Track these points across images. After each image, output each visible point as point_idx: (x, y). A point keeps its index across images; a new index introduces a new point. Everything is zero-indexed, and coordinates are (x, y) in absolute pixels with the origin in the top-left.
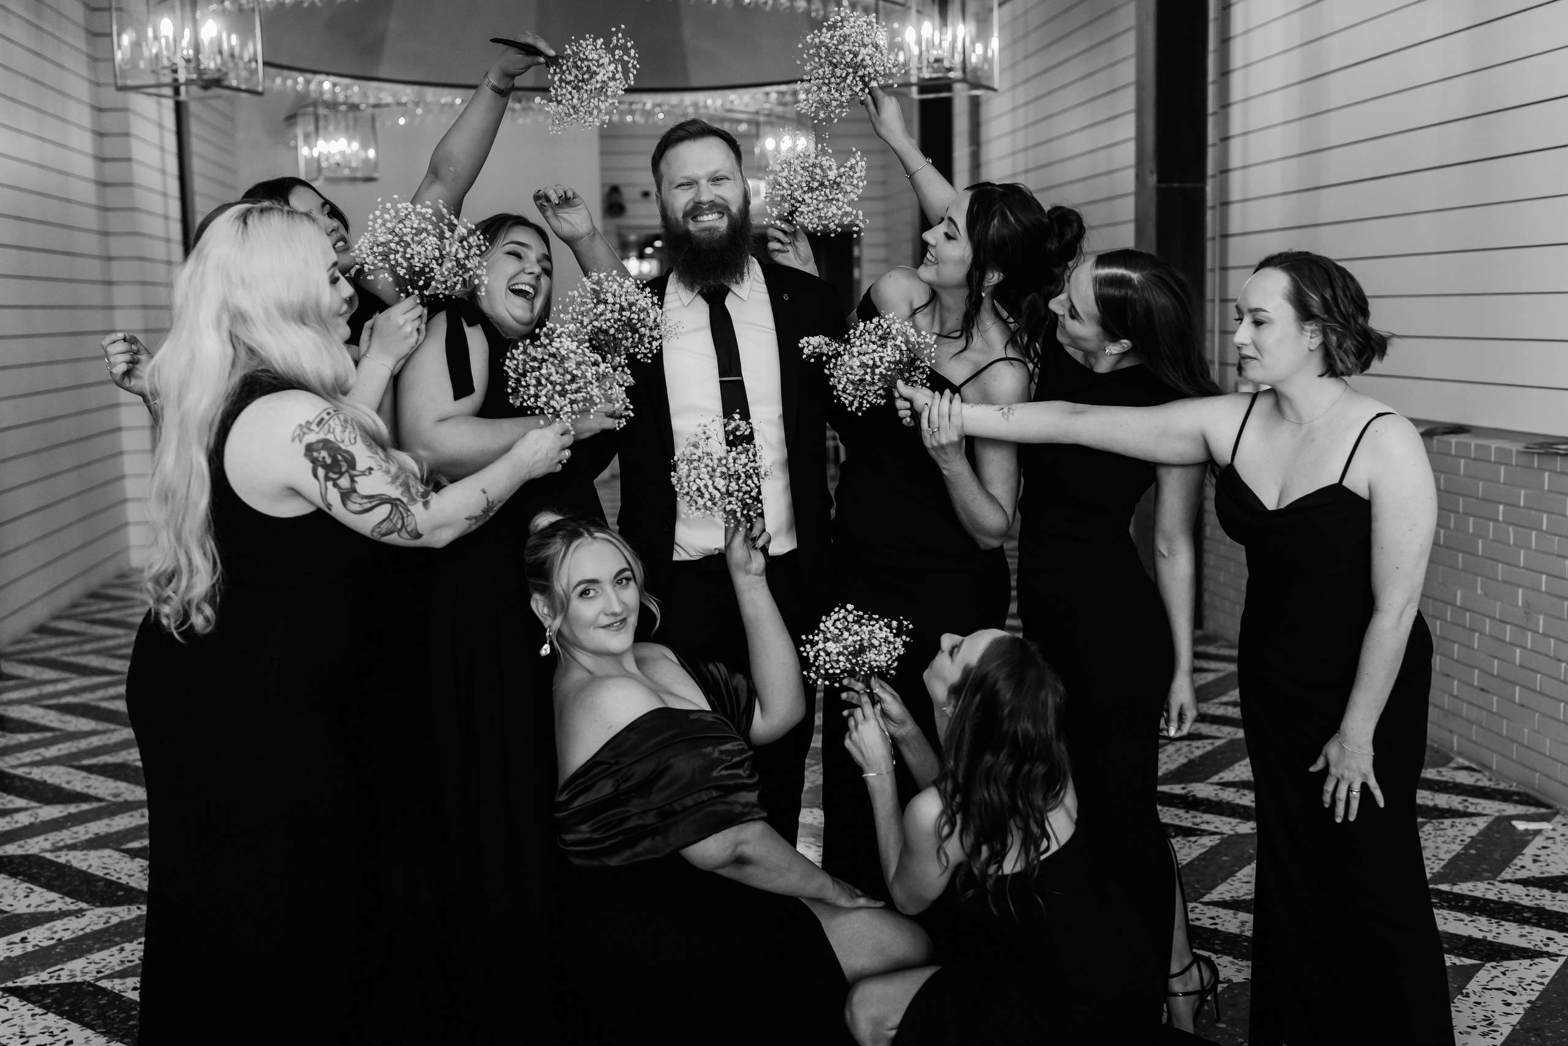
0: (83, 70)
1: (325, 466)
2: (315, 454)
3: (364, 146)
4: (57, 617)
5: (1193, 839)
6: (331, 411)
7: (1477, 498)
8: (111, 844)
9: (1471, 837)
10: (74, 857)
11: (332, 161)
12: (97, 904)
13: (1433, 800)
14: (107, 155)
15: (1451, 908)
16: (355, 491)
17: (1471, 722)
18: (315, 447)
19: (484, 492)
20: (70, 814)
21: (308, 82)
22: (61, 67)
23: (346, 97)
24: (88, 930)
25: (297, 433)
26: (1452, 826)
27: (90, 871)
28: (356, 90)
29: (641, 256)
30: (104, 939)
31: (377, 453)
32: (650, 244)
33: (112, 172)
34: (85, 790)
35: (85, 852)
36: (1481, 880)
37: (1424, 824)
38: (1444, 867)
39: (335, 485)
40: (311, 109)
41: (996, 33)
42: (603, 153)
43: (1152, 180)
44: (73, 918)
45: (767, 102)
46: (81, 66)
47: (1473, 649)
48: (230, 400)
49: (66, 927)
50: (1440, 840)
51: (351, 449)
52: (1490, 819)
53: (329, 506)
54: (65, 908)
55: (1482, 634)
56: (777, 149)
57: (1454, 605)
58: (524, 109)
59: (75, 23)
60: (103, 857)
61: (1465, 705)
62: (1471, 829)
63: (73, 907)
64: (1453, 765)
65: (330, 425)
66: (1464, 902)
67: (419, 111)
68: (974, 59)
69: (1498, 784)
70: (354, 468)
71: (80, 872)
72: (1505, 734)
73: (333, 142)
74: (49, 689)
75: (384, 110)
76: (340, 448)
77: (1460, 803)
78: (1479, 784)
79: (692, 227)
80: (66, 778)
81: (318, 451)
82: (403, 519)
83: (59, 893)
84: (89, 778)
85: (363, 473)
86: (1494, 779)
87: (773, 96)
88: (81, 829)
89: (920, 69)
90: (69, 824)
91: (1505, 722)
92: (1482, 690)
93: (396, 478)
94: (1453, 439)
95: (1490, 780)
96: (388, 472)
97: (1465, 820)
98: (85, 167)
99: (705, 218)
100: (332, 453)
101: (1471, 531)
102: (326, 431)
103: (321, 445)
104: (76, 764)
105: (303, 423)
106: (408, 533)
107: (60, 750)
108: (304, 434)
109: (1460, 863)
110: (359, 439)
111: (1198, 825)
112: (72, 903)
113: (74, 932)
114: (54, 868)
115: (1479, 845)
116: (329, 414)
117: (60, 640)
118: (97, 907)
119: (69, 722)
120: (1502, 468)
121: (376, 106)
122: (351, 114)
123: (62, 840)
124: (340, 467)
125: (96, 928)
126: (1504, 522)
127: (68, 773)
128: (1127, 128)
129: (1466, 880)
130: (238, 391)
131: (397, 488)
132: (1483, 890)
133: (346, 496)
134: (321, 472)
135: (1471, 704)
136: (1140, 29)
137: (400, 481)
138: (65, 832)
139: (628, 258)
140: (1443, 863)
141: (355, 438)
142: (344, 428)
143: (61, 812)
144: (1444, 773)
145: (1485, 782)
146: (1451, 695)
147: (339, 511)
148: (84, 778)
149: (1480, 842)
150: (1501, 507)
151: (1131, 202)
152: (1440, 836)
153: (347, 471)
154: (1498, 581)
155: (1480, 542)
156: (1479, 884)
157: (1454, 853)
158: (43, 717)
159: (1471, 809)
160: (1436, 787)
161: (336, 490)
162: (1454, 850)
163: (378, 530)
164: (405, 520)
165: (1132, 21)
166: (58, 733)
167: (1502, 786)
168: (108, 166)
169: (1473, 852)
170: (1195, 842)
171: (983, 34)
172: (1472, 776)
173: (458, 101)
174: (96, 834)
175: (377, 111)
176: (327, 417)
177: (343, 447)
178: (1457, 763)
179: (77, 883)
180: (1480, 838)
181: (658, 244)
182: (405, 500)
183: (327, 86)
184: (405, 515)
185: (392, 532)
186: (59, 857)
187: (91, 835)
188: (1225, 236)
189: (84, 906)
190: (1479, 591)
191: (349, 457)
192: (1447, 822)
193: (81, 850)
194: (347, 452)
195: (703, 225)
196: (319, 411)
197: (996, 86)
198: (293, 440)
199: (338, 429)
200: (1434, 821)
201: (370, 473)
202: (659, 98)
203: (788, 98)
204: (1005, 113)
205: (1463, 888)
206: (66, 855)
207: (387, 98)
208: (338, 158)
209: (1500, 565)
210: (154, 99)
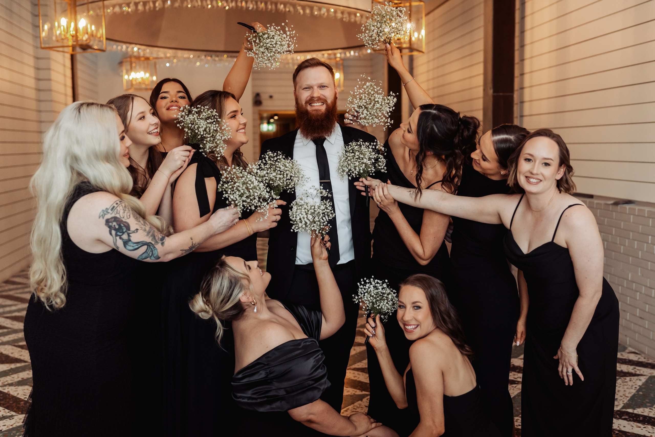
0: (31, 41)
1: (115, 229)
2: (110, 224)
3: (152, 75)
4: (14, 276)
5: (514, 385)
6: (118, 202)
7: (638, 233)
8: (28, 383)
9: (639, 386)
10: (11, 390)
11: (138, 82)
12: (20, 413)
13: (620, 368)
14: (41, 78)
15: (634, 421)
16: (130, 240)
17: (635, 332)
18: (110, 220)
19: (192, 239)
20: (12, 369)
21: (127, 48)
22: (21, 40)
23: (144, 54)
24: (14, 426)
25: (101, 214)
26: (630, 381)
27: (18, 396)
28: (148, 51)
29: (269, 123)
30: (21, 430)
31: (140, 222)
32: (272, 117)
33: (43, 85)
34: (19, 357)
35: (16, 387)
36: (646, 407)
37: (618, 379)
38: (629, 401)
39: (120, 238)
40: (129, 59)
41: (424, 28)
43: (491, 92)
44: (8, 420)
45: (323, 58)
46: (30, 40)
47: (636, 299)
48: (69, 198)
49: (4, 424)
50: (626, 387)
51: (128, 221)
52: (647, 377)
53: (118, 247)
54: (5, 415)
55: (641, 293)
57: (627, 279)
58: (219, 60)
59: (29, 22)
60: (24, 390)
61: (632, 324)
62: (639, 382)
63: (8, 414)
64: (627, 351)
65: (117, 210)
66: (640, 418)
67: (175, 61)
68: (413, 39)
69: (648, 360)
70: (129, 230)
71: (13, 397)
72: (651, 338)
73: (138, 73)
74: (8, 309)
75: (160, 60)
76: (122, 221)
77: (632, 369)
78: (640, 360)
79: (309, 108)
80: (11, 351)
81: (112, 222)
82: (152, 251)
83: (3, 407)
84: (21, 351)
85: (134, 232)
86: (646, 358)
88: (15, 376)
90: (11, 373)
91: (651, 333)
92: (641, 318)
93: (149, 233)
94: (628, 206)
95: (645, 358)
96: (145, 230)
97: (636, 378)
98: (31, 83)
99: (315, 104)
100: (119, 223)
101: (636, 247)
102: (116, 213)
103: (113, 219)
104: (16, 344)
105: (104, 209)
106: (154, 257)
107: (10, 338)
108: (105, 214)
109: (636, 398)
110: (131, 215)
111: (516, 379)
112: (8, 412)
113: (8, 427)
114: (2, 395)
115: (643, 390)
116: (117, 204)
117: (15, 286)
118: (20, 414)
119: (15, 325)
120: (651, 220)
121: (157, 58)
122: (146, 62)
123: (7, 381)
124: (123, 229)
125: (18, 425)
126: (651, 243)
127: (13, 349)
128: (480, 69)
129: (639, 407)
130: (73, 193)
131: (150, 238)
132: (648, 412)
133: (125, 243)
134: (113, 232)
135: (636, 324)
136: (485, 26)
137: (151, 234)
138: (8, 377)
139: (263, 123)
140: (628, 399)
141: (130, 216)
142: (124, 211)
143: (7, 367)
144: (624, 355)
145: (642, 360)
146: (626, 320)
147: (122, 249)
148: (19, 351)
149: (644, 388)
150: (650, 237)
151: (481, 101)
152: (625, 385)
153: (126, 231)
154: (648, 270)
155: (640, 253)
156: (645, 409)
157: (633, 394)
158: (4, 322)
159: (638, 372)
160: (621, 362)
161: (121, 240)
162: (632, 392)
163: (141, 257)
164: (153, 251)
165: (482, 23)
166: (10, 330)
167: (650, 361)
168: (41, 83)
169: (641, 393)
170: (515, 387)
171: (418, 28)
172: (636, 356)
173: (192, 56)
174: (22, 378)
175: (157, 60)
176: (116, 206)
177: (124, 220)
178: (629, 350)
179: (11, 402)
180: (643, 386)
181: (276, 118)
182: (153, 243)
183: (135, 49)
184: (153, 250)
185: (147, 258)
186: (5, 389)
187: (20, 379)
188: (522, 116)
189: (13, 413)
190: (639, 274)
191: (126, 225)
192: (628, 379)
193: (15, 386)
194: (125, 222)
195: (314, 108)
196: (112, 203)
197: (424, 50)
198: (99, 217)
199: (122, 212)
200: (622, 378)
201: (137, 232)
203: (332, 56)
204: (425, 63)
205: (639, 411)
206: (8, 388)
207: (161, 55)
208: (140, 80)
209: (649, 263)
210: (62, 53)
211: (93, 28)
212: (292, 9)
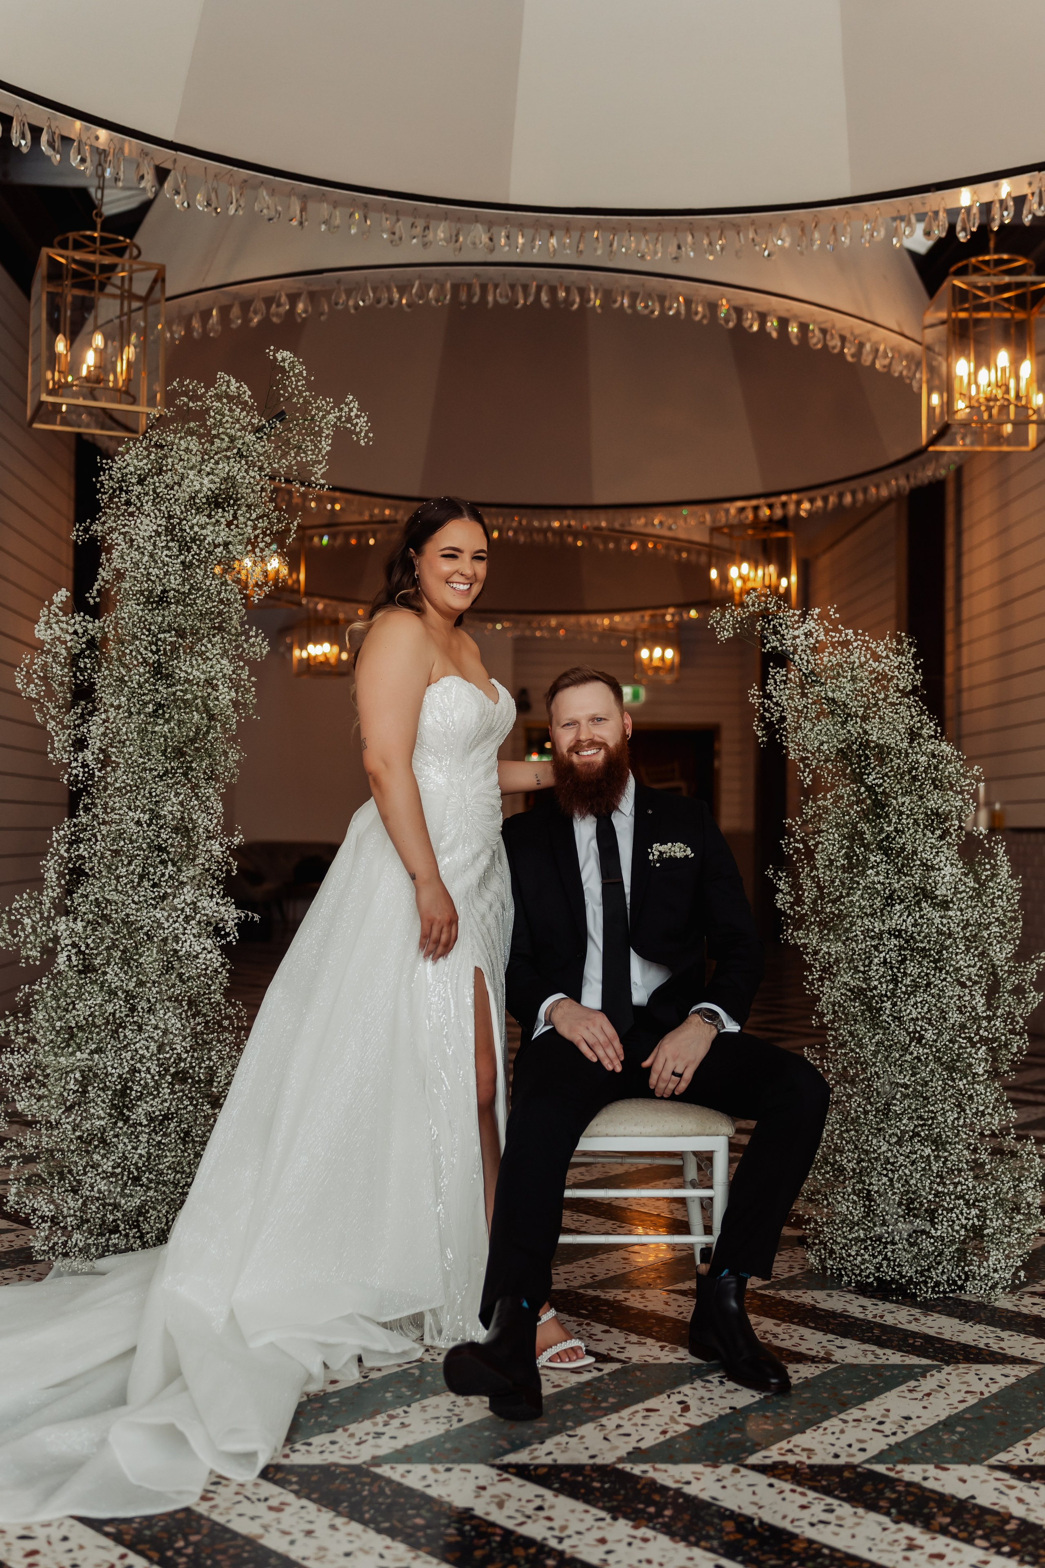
3: (341, 650)
11: (317, 660)
23: (334, 614)
40: (306, 623)
45: (642, 622)
56: (651, 658)
73: (319, 646)
79: (575, 758)
87: (647, 618)
99: (585, 753)
122: (332, 627)
171: (784, 572)
195: (584, 760)
202: (562, 618)
203: (658, 619)
208: (322, 659)
211: (286, 571)
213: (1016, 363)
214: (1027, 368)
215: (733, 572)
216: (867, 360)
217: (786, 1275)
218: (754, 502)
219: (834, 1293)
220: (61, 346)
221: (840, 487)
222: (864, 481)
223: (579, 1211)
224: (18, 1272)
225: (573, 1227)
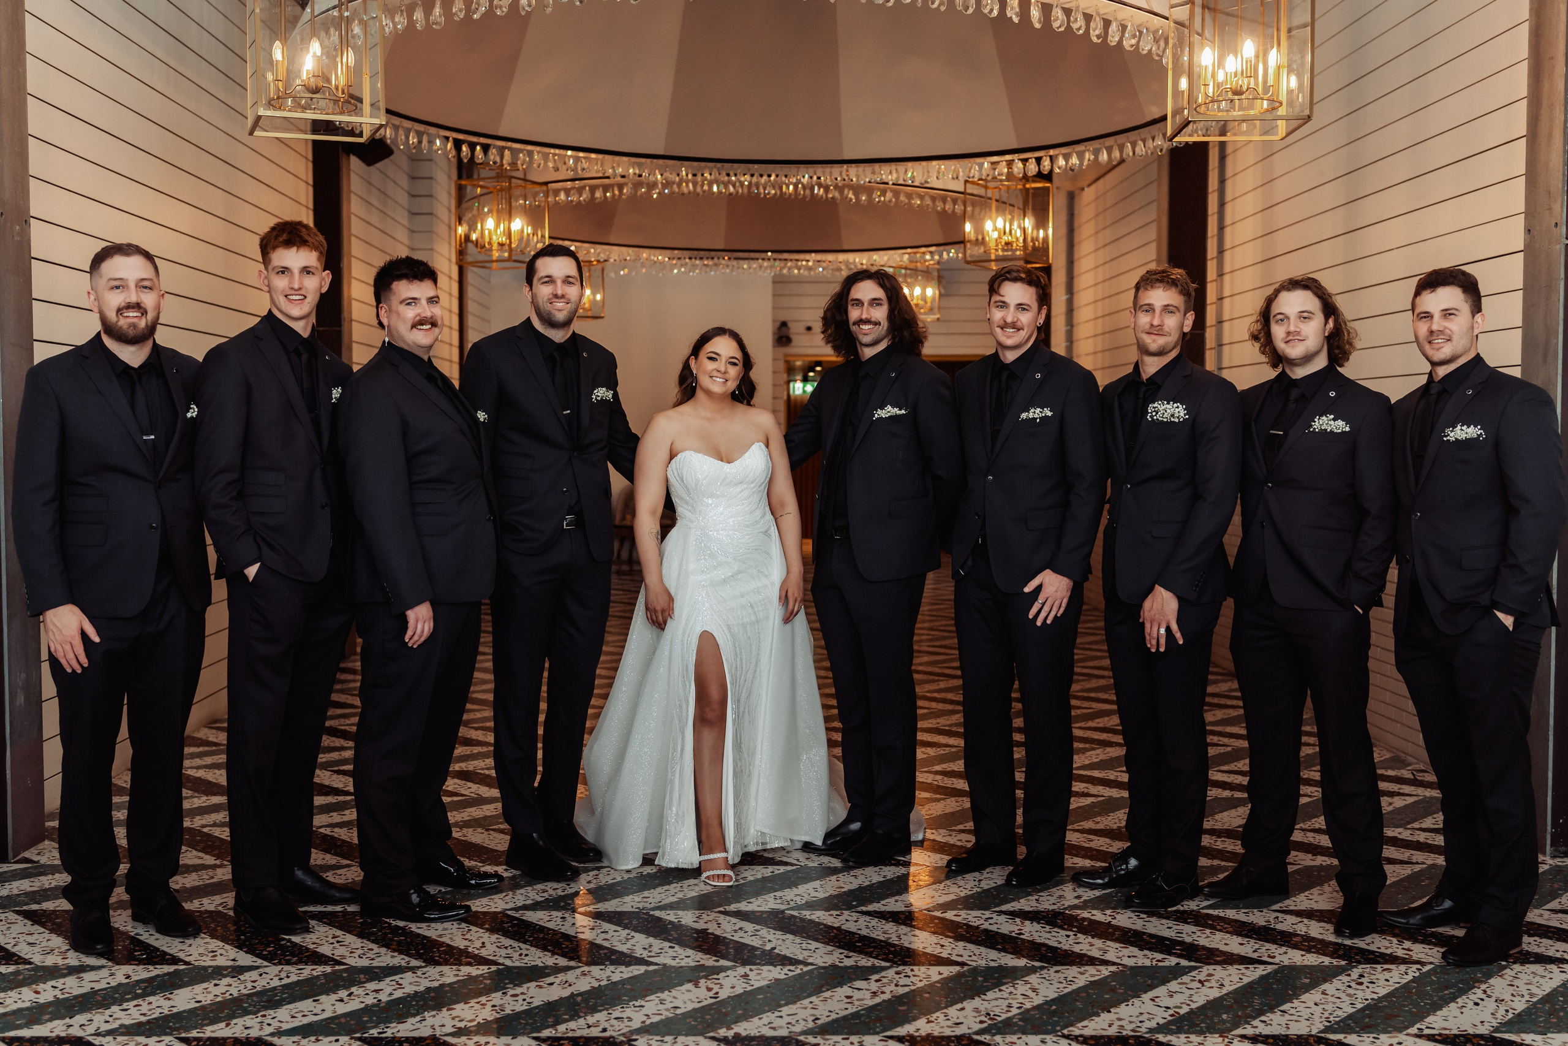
3: (594, 292)
22: (394, 239)
29: (805, 380)
32: (812, 369)
42: (774, 295)
58: (716, 265)
59: (403, 207)
75: (609, 265)
87: (907, 256)
89: (997, 250)
121: (605, 261)
139: (794, 380)
175: (605, 265)
181: (818, 369)
202: (819, 257)
204: (1091, 270)
211: (530, 230)
212: (837, 194)
213: (1262, 54)
214: (1274, 57)
215: (988, 225)
216: (1113, 39)
217: (1004, 1016)
218: (1008, 157)
219: (1048, 1038)
220: (278, 54)
221: (1096, 144)
222: (1120, 139)
223: (809, 937)
224: (260, 1019)
225: (801, 958)
